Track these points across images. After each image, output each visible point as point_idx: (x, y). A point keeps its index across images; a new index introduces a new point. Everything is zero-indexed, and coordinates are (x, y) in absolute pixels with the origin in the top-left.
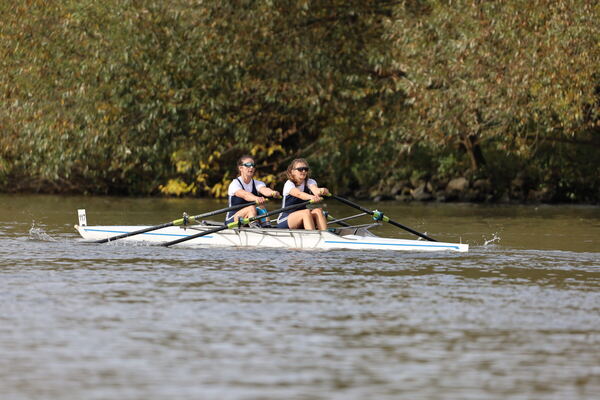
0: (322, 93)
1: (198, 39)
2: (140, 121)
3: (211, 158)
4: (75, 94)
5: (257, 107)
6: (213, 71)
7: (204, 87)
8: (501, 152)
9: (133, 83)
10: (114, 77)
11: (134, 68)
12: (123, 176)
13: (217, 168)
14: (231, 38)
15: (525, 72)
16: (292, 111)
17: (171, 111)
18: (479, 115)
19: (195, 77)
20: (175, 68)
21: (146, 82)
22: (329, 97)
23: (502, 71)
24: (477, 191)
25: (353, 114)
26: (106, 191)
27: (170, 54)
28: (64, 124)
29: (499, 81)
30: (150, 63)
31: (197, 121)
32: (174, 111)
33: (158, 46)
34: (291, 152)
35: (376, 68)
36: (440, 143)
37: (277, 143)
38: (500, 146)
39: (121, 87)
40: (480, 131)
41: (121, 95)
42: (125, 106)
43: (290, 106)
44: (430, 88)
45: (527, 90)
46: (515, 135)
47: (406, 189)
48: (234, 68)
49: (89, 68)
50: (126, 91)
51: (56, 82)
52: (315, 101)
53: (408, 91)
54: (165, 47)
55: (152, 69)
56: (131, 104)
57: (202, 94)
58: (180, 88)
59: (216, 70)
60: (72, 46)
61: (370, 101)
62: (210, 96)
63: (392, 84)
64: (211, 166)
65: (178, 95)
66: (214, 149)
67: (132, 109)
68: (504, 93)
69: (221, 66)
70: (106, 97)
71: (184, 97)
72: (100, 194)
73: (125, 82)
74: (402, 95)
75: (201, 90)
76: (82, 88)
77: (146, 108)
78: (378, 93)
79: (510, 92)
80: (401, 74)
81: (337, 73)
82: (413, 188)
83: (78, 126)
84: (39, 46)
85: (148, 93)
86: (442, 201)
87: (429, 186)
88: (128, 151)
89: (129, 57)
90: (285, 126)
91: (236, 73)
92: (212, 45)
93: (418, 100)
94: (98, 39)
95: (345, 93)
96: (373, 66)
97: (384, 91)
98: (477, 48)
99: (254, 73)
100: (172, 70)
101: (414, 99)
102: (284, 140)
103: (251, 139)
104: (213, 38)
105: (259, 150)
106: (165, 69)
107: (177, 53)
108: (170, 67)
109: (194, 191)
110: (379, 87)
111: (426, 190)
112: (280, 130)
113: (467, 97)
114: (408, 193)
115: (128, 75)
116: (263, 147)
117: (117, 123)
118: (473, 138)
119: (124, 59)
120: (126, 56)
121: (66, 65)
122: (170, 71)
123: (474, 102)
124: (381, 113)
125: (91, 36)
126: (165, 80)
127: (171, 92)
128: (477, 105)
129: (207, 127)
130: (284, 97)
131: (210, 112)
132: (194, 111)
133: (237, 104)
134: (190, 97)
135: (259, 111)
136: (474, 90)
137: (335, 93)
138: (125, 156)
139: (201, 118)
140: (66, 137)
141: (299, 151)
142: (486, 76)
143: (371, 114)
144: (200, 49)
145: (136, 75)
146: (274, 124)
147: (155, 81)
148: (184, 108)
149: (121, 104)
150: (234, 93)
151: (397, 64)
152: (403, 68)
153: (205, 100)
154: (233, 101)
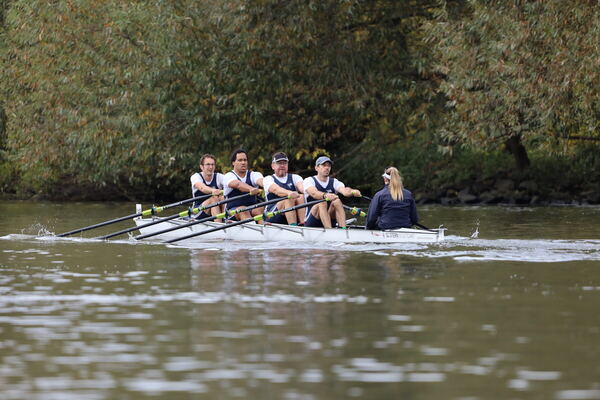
0: (366, 96)
1: (240, 46)
2: (183, 127)
3: (255, 163)
4: (118, 102)
5: (301, 111)
6: (256, 77)
7: (247, 93)
8: (544, 152)
9: (177, 89)
10: (157, 83)
11: (176, 75)
12: (168, 183)
15: (566, 72)
16: (335, 114)
17: (215, 117)
18: (521, 115)
19: (238, 81)
20: (217, 75)
21: (189, 88)
22: (372, 100)
23: (543, 72)
24: (522, 193)
26: (153, 197)
27: (213, 60)
28: (109, 131)
29: (540, 81)
30: (193, 69)
31: (240, 126)
32: (218, 117)
34: (334, 155)
35: (420, 70)
37: (321, 146)
38: (542, 147)
39: (165, 94)
41: (164, 102)
43: (333, 110)
44: (472, 90)
45: (568, 90)
46: (558, 136)
47: (451, 192)
49: (133, 75)
50: (170, 97)
51: (100, 89)
52: (358, 104)
53: (449, 93)
54: (207, 54)
55: (195, 76)
56: (175, 110)
57: (245, 99)
58: (223, 94)
59: (259, 76)
60: (115, 54)
61: (413, 104)
62: (254, 101)
63: (434, 86)
66: (258, 154)
67: (174, 115)
68: (545, 95)
69: (263, 71)
70: (149, 103)
71: (227, 103)
73: (169, 88)
74: (442, 98)
75: (244, 95)
76: (125, 96)
77: (189, 115)
78: (421, 96)
79: (551, 91)
80: (444, 77)
81: (380, 77)
82: (458, 190)
83: (122, 134)
84: (82, 54)
85: (191, 99)
87: (474, 187)
88: (173, 158)
89: (172, 64)
90: (329, 130)
91: (279, 78)
92: (254, 50)
93: (459, 102)
94: (140, 46)
95: (390, 97)
96: (416, 69)
97: (427, 94)
98: (518, 48)
99: (297, 78)
100: (214, 77)
102: (327, 144)
103: (295, 144)
104: (256, 43)
105: (304, 155)
106: (208, 75)
107: (220, 59)
108: (213, 74)
110: (423, 89)
111: (471, 191)
112: (324, 134)
113: (509, 98)
114: (453, 195)
115: (171, 82)
116: (307, 152)
117: (161, 129)
118: (517, 138)
119: (167, 66)
120: (169, 61)
121: (109, 73)
123: (515, 103)
124: (424, 116)
125: (133, 42)
126: (209, 85)
127: (214, 97)
128: (519, 106)
130: (330, 102)
131: (253, 117)
132: (238, 117)
133: (280, 109)
134: (232, 104)
135: (302, 115)
136: (515, 91)
137: (378, 96)
138: (170, 163)
139: (244, 123)
140: (110, 145)
141: (343, 156)
142: (528, 76)
143: (415, 117)
144: (243, 55)
145: (178, 81)
146: (318, 129)
147: (198, 87)
148: (227, 114)
149: (165, 110)
150: (277, 98)
151: (438, 67)
152: (445, 70)
153: (248, 106)
154: (276, 106)
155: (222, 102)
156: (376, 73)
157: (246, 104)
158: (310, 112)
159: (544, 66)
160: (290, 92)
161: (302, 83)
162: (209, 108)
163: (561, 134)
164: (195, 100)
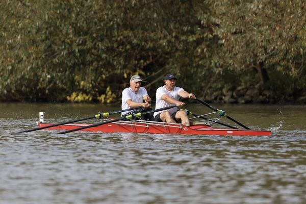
0: (169, 37)
1: (91, 7)
2: (55, 57)
3: (99, 79)
4: (14, 41)
5: (128, 47)
6: (100, 25)
7: (94, 35)
8: (280, 72)
9: (51, 33)
10: (39, 30)
11: (51, 24)
13: (103, 85)
14: (112, 5)
15: (294, 22)
16: (149, 49)
17: (75, 51)
18: (266, 49)
19: (89, 29)
20: (76, 24)
21: (58, 32)
22: (173, 40)
23: (279, 22)
24: (264, 97)
25: (187, 50)
26: (35, 100)
27: (73, 15)
28: (9, 59)
29: (278, 28)
30: (61, 21)
31: (90, 56)
32: (77, 50)
33: (66, 10)
34: (148, 74)
35: (202, 22)
36: (242, 68)
37: (140, 69)
38: (279, 68)
39: (43, 36)
40: (266, 59)
41: (43, 41)
42: (46, 47)
43: (148, 46)
44: (235, 33)
45: (295, 34)
46: (288, 61)
47: (220, 97)
48: (113, 24)
49: (24, 25)
50: (47, 38)
51: (3, 33)
52: (165, 43)
53: (220, 36)
54: (70, 12)
55: (63, 25)
56: (50, 46)
57: (94, 39)
58: (80, 36)
59: (102, 25)
60: (12, 12)
61: (198, 42)
62: (99, 41)
63: (211, 31)
64: (99, 84)
65: (79, 40)
66: (101, 73)
67: (50, 49)
68: (280, 36)
69: (105, 22)
70: (34, 42)
71: (82, 42)
72: (32, 101)
73: (45, 33)
74: (216, 38)
75: (92, 37)
76: (19, 37)
77: (59, 49)
78: (203, 37)
79: (284, 34)
80: (218, 25)
81: (177, 26)
82: (225, 96)
83: (17, 61)
85: (60, 39)
86: (242, 103)
87: (234, 94)
88: (49, 76)
89: (48, 18)
90: (145, 58)
91: (116, 26)
92: (100, 9)
93: (227, 41)
94: (29, 7)
95: (183, 38)
96: (200, 21)
97: (207, 36)
98: (263, 8)
99: (126, 26)
100: (75, 25)
101: (224, 40)
102: (144, 67)
103: (125, 67)
104: (101, 5)
106: (70, 25)
107: (78, 15)
108: (73, 23)
109: (91, 99)
110: (204, 33)
111: (232, 97)
112: (142, 61)
113: (258, 38)
114: (221, 99)
115: (47, 29)
117: (41, 58)
118: (262, 64)
119: (45, 19)
120: (47, 17)
121: (9, 24)
122: (74, 25)
123: (262, 41)
124: (205, 50)
125: (24, 4)
126: (71, 31)
127: (74, 38)
128: (264, 44)
129: (96, 60)
130: (146, 41)
131: (98, 51)
132: (88, 51)
133: (115, 45)
134: (86, 42)
135: (129, 49)
136: (262, 34)
137: (176, 37)
138: (47, 79)
139: (93, 54)
140: (10, 68)
141: (153, 74)
142: (270, 25)
143: (199, 50)
144: (93, 12)
145: (52, 28)
146: (138, 57)
147: (64, 32)
148: (83, 48)
149: (43, 46)
150: (113, 39)
151: (213, 19)
152: (218, 21)
153: (95, 44)
154: (113, 43)
155: (79, 41)
156: (175, 23)
157: (94, 42)
158: (133, 48)
159: (280, 18)
160: (121, 35)
161: (129, 29)
162: (70, 45)
163: (291, 61)
164: (62, 39)
